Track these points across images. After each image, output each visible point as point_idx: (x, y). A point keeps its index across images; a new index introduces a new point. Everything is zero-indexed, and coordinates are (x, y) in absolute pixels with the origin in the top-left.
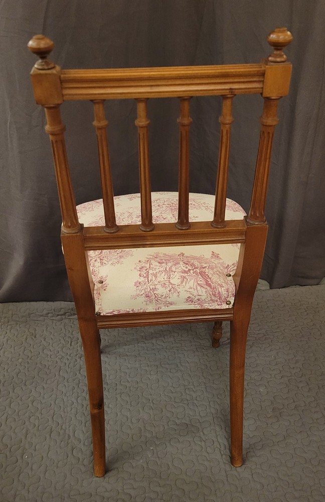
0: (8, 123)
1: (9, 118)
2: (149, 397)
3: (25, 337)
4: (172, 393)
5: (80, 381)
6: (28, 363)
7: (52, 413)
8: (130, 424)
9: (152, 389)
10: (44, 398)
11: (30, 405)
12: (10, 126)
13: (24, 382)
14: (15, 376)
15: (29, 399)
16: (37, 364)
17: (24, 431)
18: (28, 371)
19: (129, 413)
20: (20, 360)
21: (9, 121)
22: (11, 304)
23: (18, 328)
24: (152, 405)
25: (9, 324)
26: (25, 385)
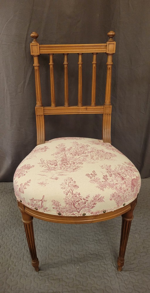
0: (5, 90)
1: (6, 88)
2: (76, 237)
3: (10, 201)
4: (88, 235)
5: (39, 227)
6: (12, 216)
7: (24, 244)
8: (66, 253)
9: (77, 233)
10: (20, 236)
11: (13, 239)
12: (6, 92)
13: (10, 226)
14: (5, 223)
15: (12, 236)
16: (16, 216)
17: (9, 254)
18: (12, 220)
19: (65, 246)
20: (8, 214)
21: (6, 89)
22: (3, 183)
23: (7, 196)
24: (77, 242)
25: (3, 193)
26: (10, 228)
